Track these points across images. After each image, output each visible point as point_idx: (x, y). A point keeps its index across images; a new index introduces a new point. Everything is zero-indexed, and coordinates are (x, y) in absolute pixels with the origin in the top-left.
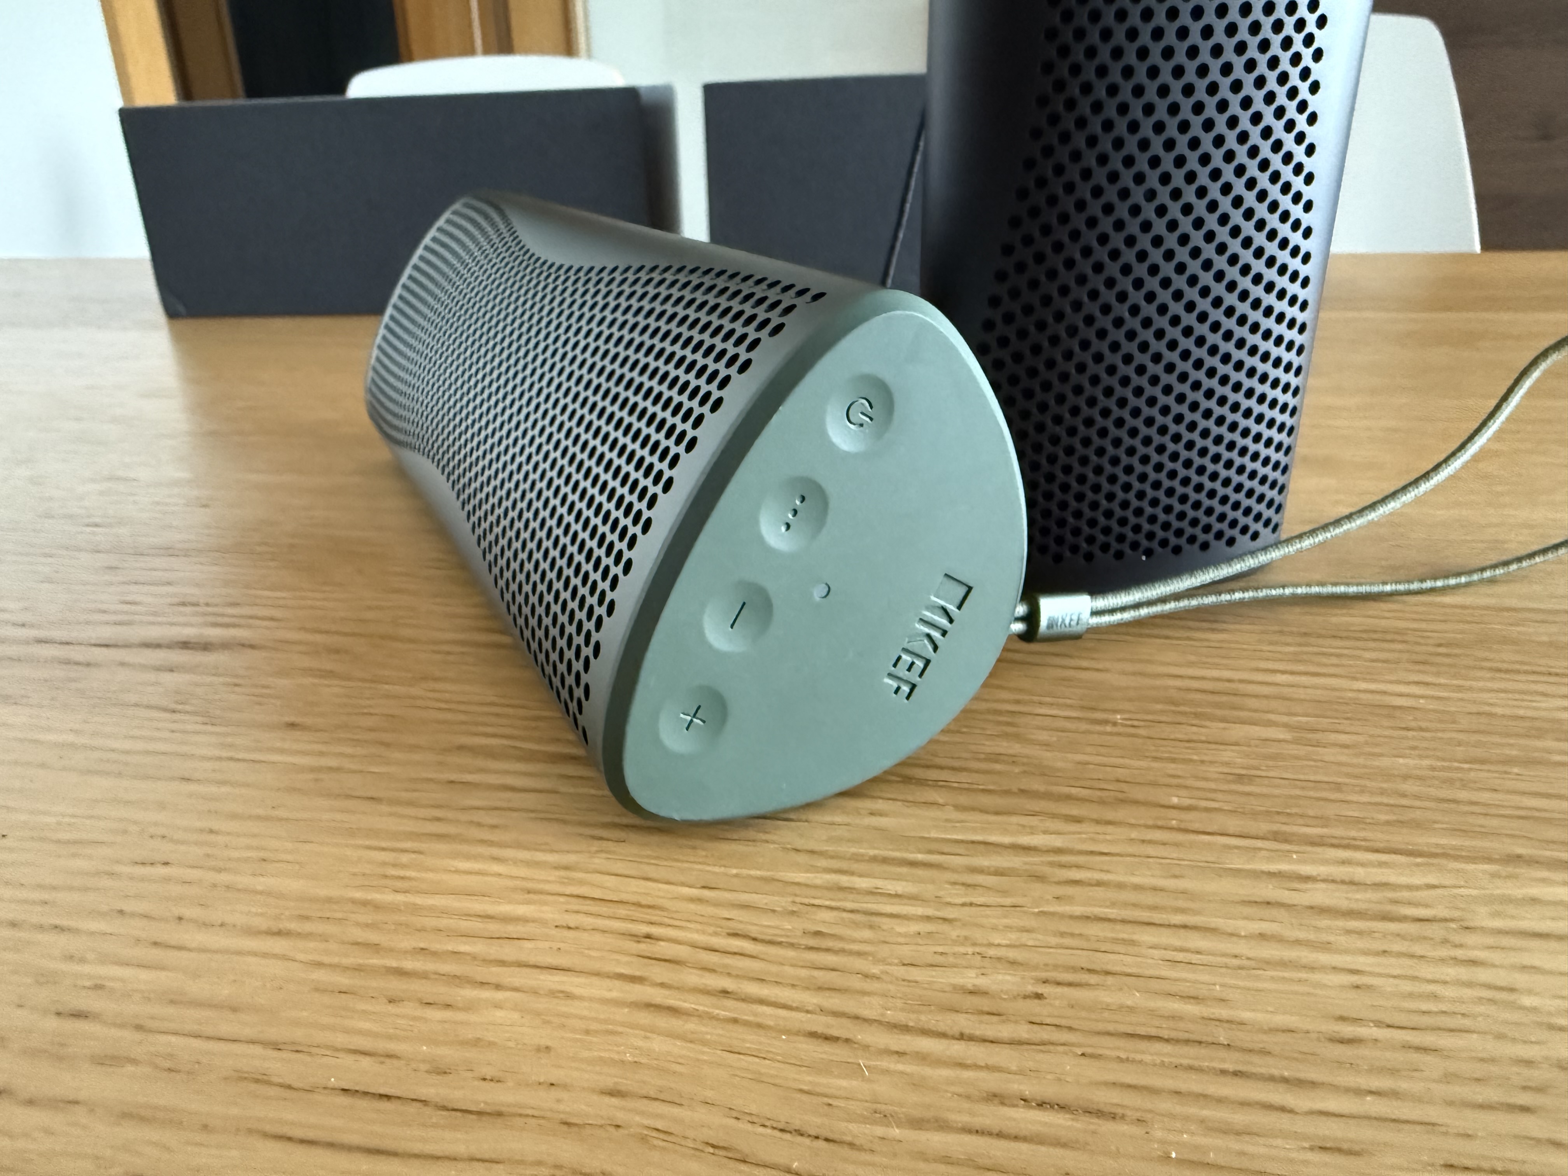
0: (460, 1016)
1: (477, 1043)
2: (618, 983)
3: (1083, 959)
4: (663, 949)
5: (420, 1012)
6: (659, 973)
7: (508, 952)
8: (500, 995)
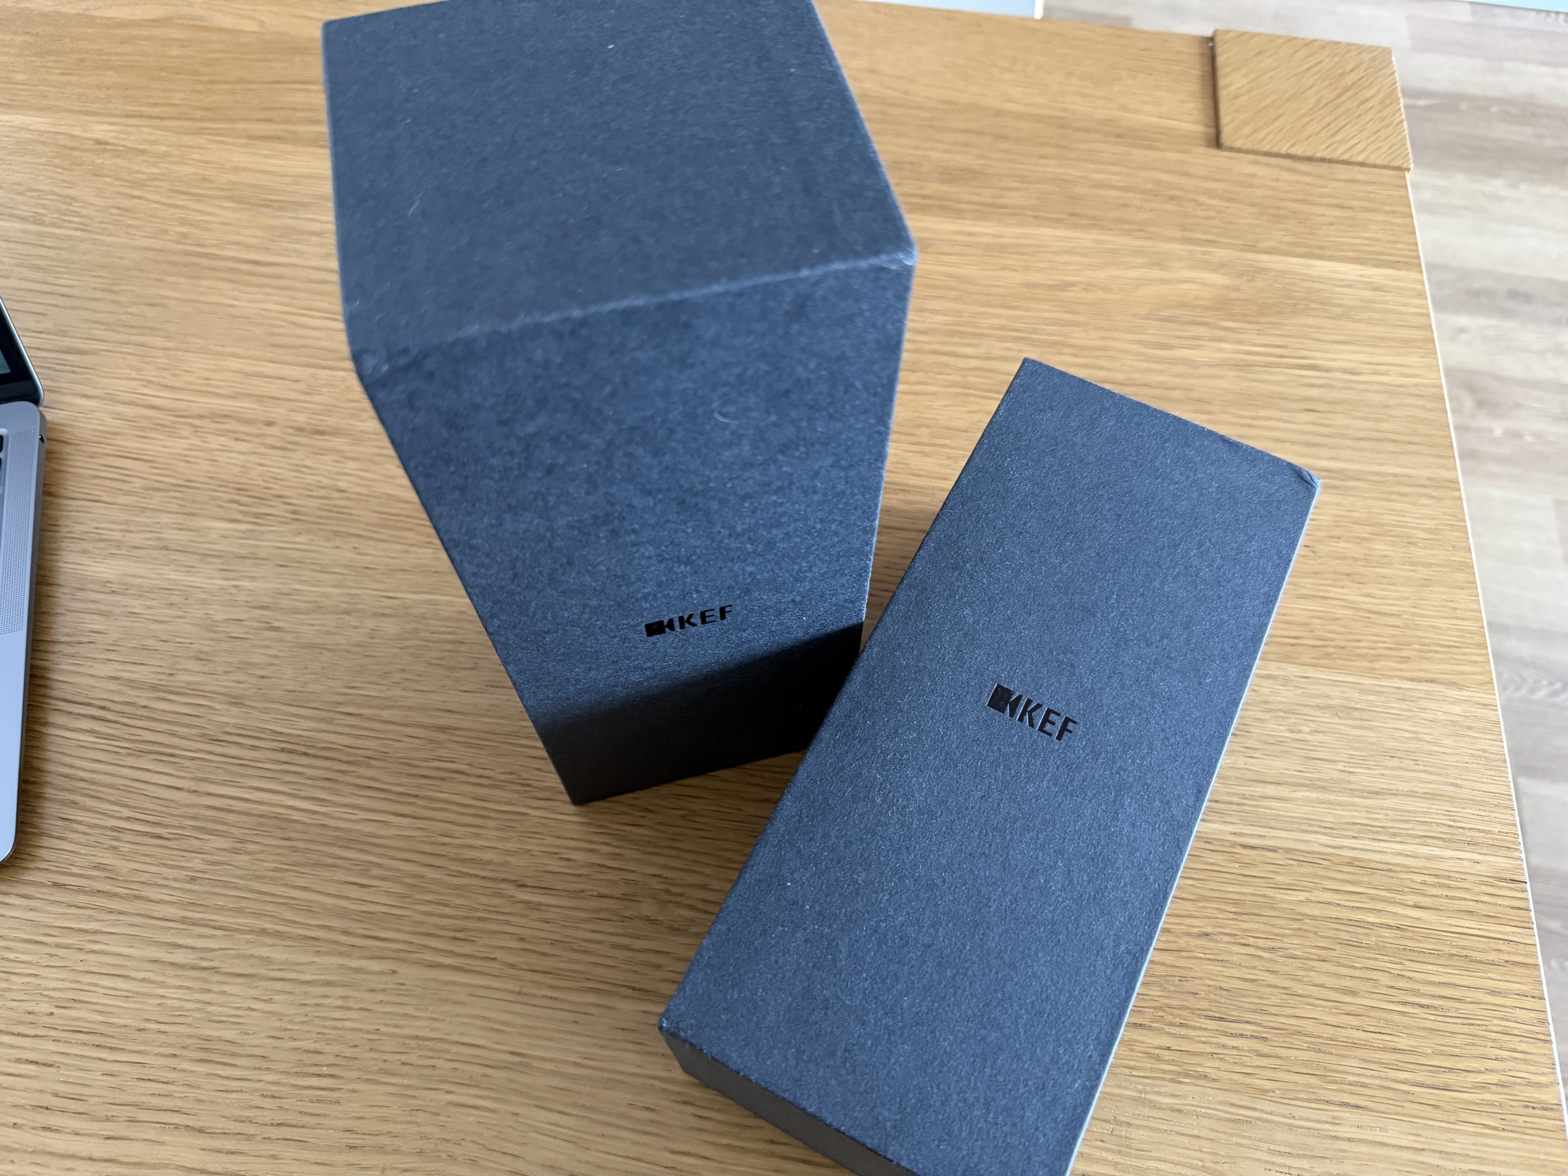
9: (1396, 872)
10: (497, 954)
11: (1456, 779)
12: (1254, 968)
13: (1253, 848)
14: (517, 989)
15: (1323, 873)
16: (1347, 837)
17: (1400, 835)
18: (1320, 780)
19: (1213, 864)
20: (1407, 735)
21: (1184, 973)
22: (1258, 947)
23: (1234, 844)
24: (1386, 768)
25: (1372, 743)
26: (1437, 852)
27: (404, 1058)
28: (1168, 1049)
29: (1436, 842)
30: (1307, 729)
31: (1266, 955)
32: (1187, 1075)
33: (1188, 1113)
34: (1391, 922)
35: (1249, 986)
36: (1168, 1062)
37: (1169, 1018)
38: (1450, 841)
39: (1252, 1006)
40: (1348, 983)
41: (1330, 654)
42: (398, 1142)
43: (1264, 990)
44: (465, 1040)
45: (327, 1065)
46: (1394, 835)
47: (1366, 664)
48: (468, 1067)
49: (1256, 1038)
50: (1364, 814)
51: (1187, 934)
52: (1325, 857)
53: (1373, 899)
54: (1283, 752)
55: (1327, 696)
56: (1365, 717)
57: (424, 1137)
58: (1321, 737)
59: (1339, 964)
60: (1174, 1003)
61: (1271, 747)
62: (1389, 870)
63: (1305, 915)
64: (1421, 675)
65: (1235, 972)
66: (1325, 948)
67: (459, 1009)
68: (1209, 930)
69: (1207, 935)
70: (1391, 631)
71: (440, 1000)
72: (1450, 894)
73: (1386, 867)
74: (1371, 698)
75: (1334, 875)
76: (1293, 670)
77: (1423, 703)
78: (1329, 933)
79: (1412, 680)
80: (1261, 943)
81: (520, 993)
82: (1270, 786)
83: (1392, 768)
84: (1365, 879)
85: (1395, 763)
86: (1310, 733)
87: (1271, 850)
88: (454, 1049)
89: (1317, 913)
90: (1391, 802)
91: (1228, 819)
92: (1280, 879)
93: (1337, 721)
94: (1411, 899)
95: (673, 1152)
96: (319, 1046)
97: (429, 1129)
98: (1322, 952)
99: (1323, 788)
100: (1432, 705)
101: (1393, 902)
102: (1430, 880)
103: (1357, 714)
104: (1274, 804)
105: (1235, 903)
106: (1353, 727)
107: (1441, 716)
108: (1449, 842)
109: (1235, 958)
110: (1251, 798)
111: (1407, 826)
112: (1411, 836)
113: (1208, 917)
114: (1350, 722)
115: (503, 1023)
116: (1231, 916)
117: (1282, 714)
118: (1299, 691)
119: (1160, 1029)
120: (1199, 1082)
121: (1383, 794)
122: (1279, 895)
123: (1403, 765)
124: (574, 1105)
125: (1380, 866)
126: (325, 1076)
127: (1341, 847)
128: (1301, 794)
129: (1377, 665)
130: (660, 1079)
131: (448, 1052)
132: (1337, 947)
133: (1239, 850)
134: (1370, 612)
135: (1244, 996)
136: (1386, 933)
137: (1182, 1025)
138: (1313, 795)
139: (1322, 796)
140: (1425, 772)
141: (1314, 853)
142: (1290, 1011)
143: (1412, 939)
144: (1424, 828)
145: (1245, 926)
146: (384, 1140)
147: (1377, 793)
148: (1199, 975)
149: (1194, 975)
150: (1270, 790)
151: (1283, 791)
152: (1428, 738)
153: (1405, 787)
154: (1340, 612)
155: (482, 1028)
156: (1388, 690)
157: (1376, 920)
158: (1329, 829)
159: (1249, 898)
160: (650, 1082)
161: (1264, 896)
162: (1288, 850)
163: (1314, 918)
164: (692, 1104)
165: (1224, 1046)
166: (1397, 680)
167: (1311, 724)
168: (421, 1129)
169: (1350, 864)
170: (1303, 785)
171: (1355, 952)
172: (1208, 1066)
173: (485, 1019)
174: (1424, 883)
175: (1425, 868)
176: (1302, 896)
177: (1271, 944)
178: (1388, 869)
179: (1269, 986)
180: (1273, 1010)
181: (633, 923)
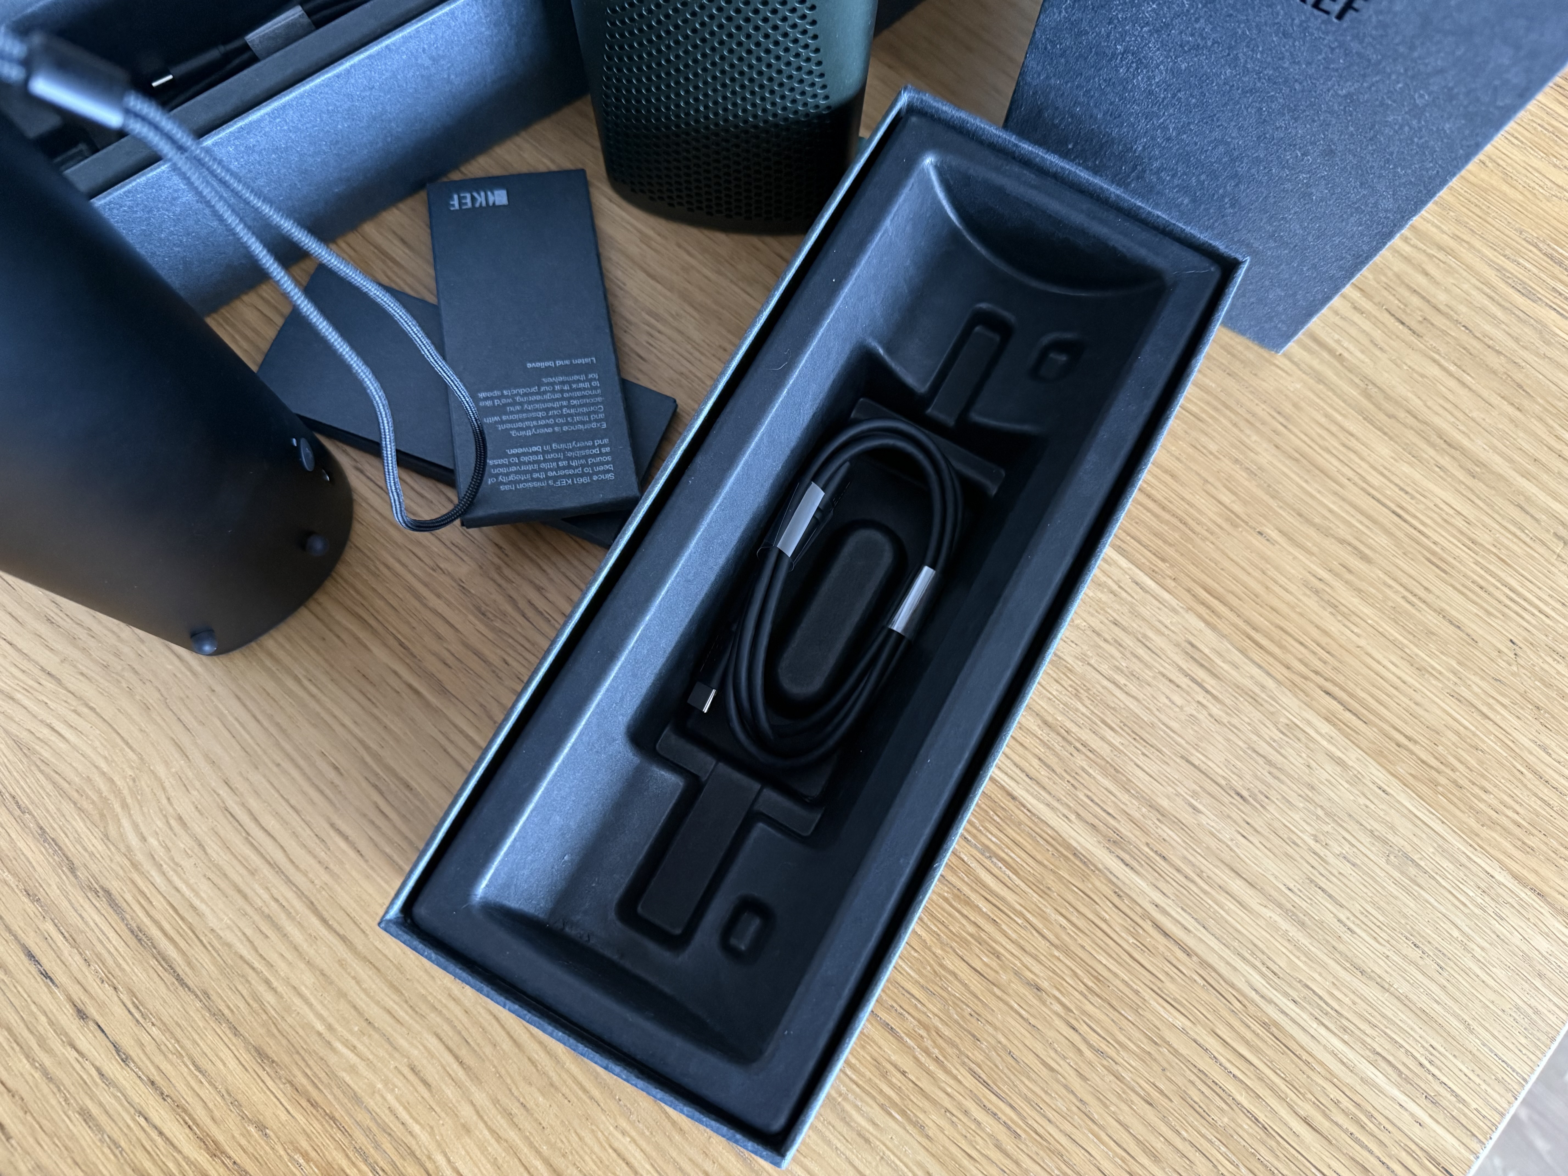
9: (1313, 1069)
11: (1474, 1019)
12: (1064, 1058)
13: (1166, 934)
15: (1225, 1013)
16: (1286, 994)
17: (1352, 1034)
18: (1306, 914)
19: (1105, 921)
20: (1456, 933)
21: (980, 1009)
22: (1084, 1039)
23: (1146, 916)
24: (1398, 952)
25: (1405, 916)
26: (1380, 1080)
28: (904, 1073)
29: (1389, 1070)
30: (1337, 849)
31: (1088, 1053)
32: (903, 1113)
33: (874, 1149)
34: (1262, 1117)
35: (1044, 1072)
36: (891, 1085)
37: (928, 1043)
38: (1407, 1080)
39: (1029, 1094)
40: (1159, 1145)
41: (1437, 784)
42: (92, 643)
43: (1056, 1086)
46: (1345, 1030)
47: (1472, 822)
49: (1009, 1128)
50: (1327, 984)
51: (1017, 973)
52: (1243, 999)
53: (1261, 1079)
54: (1287, 855)
55: (1392, 828)
56: (1421, 881)
57: (117, 655)
58: (1347, 869)
59: (1164, 1119)
60: (947, 1032)
61: (1277, 841)
62: (1307, 1063)
63: (1168, 1043)
64: (1532, 878)
65: (1039, 1048)
66: (1161, 1092)
68: (1045, 985)
69: (1039, 989)
70: (1537, 805)
72: (1357, 1134)
73: (1305, 1056)
74: (1446, 864)
75: (1236, 1024)
76: (1376, 773)
77: (1506, 912)
78: (1180, 1081)
79: (1515, 877)
80: (1093, 1038)
82: (1239, 882)
83: (1405, 957)
84: (1269, 1052)
85: (1415, 954)
86: (1337, 856)
87: (1184, 951)
89: (1183, 1051)
90: (1371, 992)
91: (1161, 885)
92: (1170, 986)
93: (1382, 862)
94: (1306, 1109)
95: (332, 825)
97: (126, 650)
98: (1155, 1094)
99: (1303, 924)
100: (1515, 920)
101: (1282, 1099)
102: (1346, 1103)
103: (1413, 871)
104: (1230, 905)
105: (1098, 978)
106: (1396, 882)
107: (1516, 939)
108: (1405, 1079)
109: (1050, 1034)
110: (1208, 880)
111: (1369, 1031)
112: (1364, 1043)
113: (1054, 972)
114: (1396, 874)
116: (1082, 988)
117: (1320, 812)
118: (1362, 801)
119: (909, 1047)
120: (910, 1128)
121: (1370, 978)
122: (1154, 1003)
123: (1421, 962)
124: (271, 718)
125: (1299, 1051)
127: (1270, 1001)
128: (1271, 914)
129: (1485, 832)
130: (367, 748)
132: (1176, 1100)
133: (1148, 926)
134: (1529, 767)
135: (1029, 1078)
136: (1246, 1123)
137: (936, 1060)
138: (1284, 925)
139: (1294, 932)
140: (1443, 988)
141: (1233, 986)
142: (1068, 1128)
143: (1272, 1151)
144: (1388, 1046)
145: (1089, 1008)
146: (82, 634)
147: (1362, 972)
148: (998, 1024)
149: (990, 1018)
150: (1236, 886)
151: (1252, 899)
152: (1478, 952)
153: (1403, 988)
154: (1490, 743)
156: (1474, 868)
157: (1246, 1103)
158: (1273, 974)
159: (1117, 983)
160: (356, 744)
161: (1137, 992)
162: (1204, 963)
163: (1175, 1052)
164: (381, 793)
165: (966, 1112)
166: (1496, 864)
167: (1347, 846)
168: (120, 646)
169: (1265, 1025)
170: (1280, 906)
171: (1193, 1118)
172: (932, 1119)
174: (1337, 1103)
175: (1352, 1088)
176: (1180, 1021)
177: (1103, 1046)
178: (1307, 1061)
179: (1066, 1087)
180: (1050, 1114)
181: (442, 578)
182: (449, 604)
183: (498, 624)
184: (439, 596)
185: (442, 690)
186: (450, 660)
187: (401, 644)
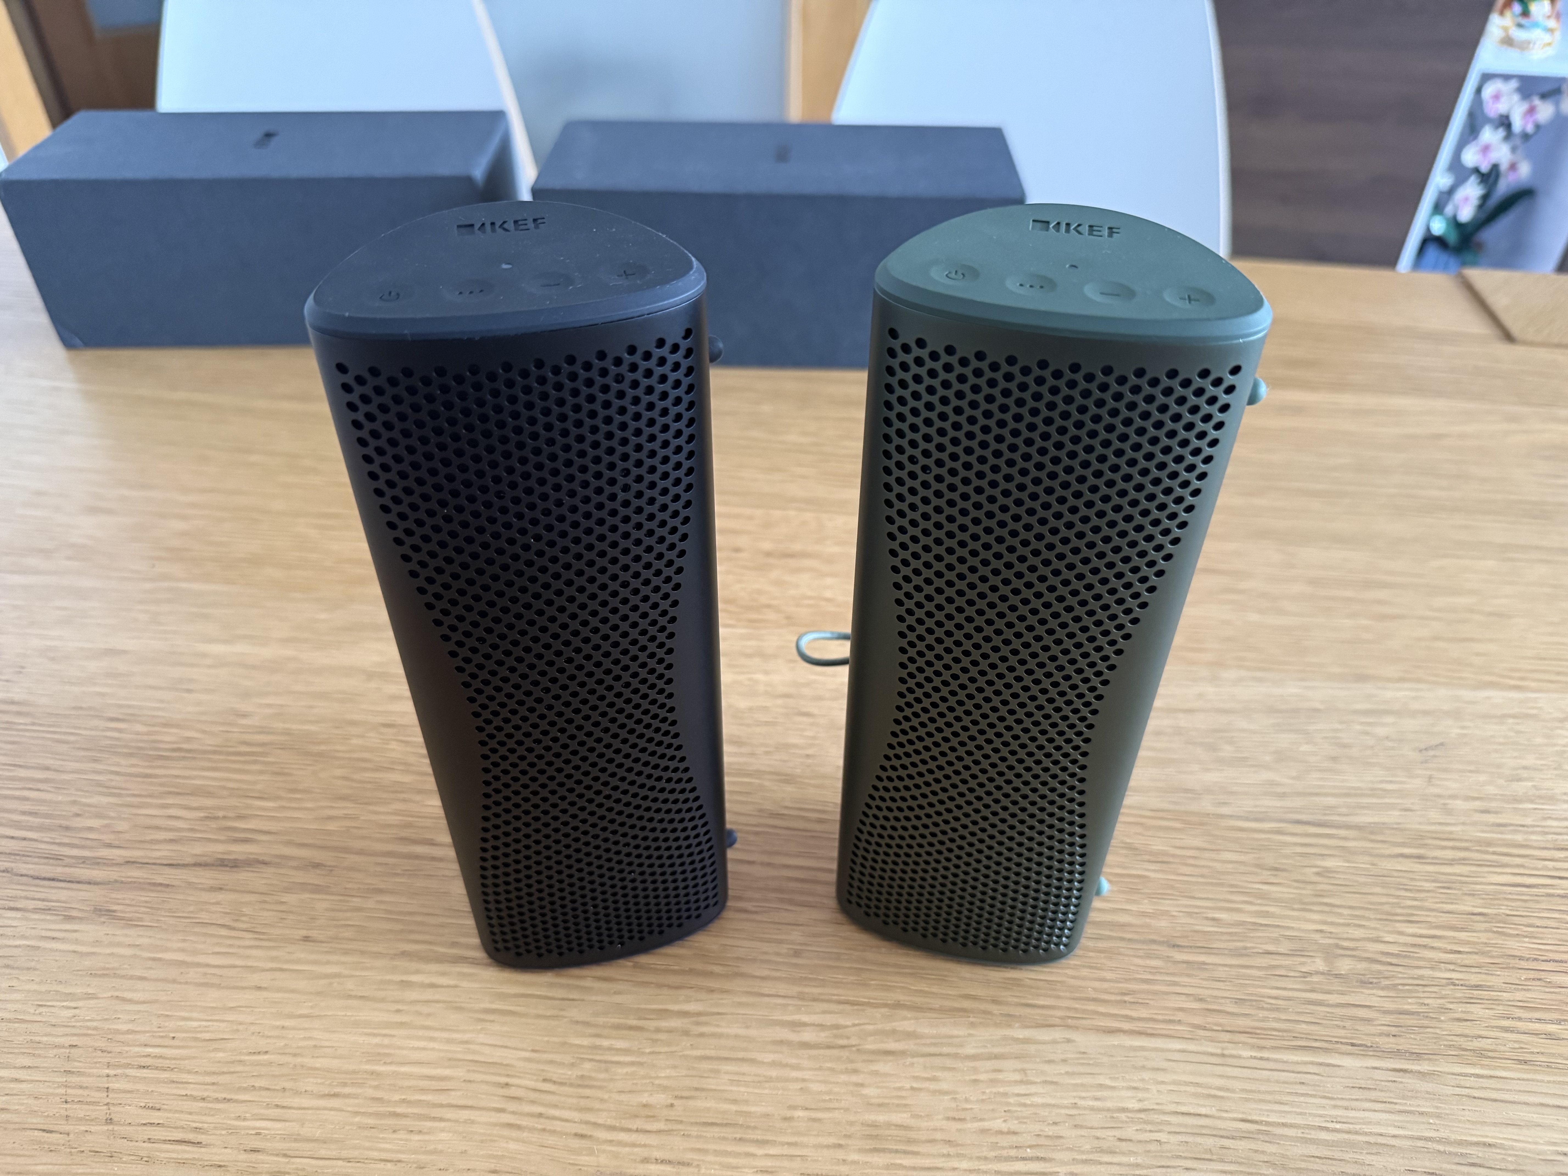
0: (427, 1137)
1: (434, 1152)
2: (493, 1114)
3: (695, 1083)
4: (513, 1092)
5: (408, 1136)
6: (512, 1106)
7: (442, 1099)
8: (442, 1124)
10: (1180, 1016)
14: (1219, 1051)
27: (1118, 1133)
44: (1184, 1109)
45: (1030, 1147)
48: (1199, 1140)
67: (1161, 1077)
71: (1134, 1067)
81: (1223, 1055)
88: (1173, 1119)
96: (1013, 1125)
115: (1219, 1089)
126: (1031, 1159)
131: (1169, 1123)
155: (1196, 1095)
173: (1197, 1084)
181: (1315, 979)
182: (1342, 993)
183: (1385, 982)
184: (1329, 992)
185: (1417, 1056)
186: (1394, 1030)
187: (1353, 1045)
